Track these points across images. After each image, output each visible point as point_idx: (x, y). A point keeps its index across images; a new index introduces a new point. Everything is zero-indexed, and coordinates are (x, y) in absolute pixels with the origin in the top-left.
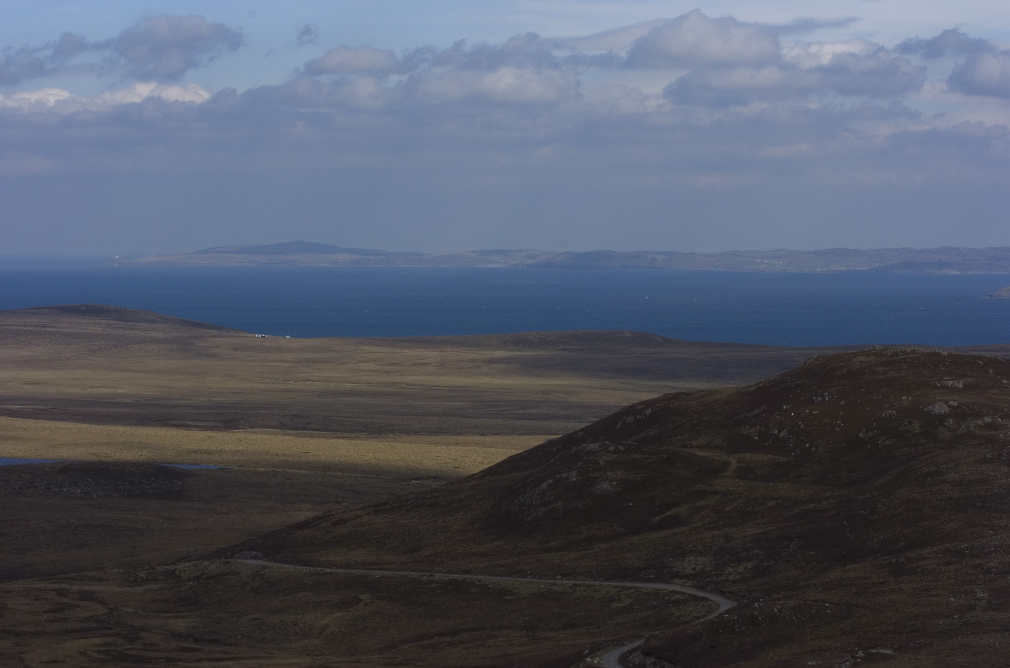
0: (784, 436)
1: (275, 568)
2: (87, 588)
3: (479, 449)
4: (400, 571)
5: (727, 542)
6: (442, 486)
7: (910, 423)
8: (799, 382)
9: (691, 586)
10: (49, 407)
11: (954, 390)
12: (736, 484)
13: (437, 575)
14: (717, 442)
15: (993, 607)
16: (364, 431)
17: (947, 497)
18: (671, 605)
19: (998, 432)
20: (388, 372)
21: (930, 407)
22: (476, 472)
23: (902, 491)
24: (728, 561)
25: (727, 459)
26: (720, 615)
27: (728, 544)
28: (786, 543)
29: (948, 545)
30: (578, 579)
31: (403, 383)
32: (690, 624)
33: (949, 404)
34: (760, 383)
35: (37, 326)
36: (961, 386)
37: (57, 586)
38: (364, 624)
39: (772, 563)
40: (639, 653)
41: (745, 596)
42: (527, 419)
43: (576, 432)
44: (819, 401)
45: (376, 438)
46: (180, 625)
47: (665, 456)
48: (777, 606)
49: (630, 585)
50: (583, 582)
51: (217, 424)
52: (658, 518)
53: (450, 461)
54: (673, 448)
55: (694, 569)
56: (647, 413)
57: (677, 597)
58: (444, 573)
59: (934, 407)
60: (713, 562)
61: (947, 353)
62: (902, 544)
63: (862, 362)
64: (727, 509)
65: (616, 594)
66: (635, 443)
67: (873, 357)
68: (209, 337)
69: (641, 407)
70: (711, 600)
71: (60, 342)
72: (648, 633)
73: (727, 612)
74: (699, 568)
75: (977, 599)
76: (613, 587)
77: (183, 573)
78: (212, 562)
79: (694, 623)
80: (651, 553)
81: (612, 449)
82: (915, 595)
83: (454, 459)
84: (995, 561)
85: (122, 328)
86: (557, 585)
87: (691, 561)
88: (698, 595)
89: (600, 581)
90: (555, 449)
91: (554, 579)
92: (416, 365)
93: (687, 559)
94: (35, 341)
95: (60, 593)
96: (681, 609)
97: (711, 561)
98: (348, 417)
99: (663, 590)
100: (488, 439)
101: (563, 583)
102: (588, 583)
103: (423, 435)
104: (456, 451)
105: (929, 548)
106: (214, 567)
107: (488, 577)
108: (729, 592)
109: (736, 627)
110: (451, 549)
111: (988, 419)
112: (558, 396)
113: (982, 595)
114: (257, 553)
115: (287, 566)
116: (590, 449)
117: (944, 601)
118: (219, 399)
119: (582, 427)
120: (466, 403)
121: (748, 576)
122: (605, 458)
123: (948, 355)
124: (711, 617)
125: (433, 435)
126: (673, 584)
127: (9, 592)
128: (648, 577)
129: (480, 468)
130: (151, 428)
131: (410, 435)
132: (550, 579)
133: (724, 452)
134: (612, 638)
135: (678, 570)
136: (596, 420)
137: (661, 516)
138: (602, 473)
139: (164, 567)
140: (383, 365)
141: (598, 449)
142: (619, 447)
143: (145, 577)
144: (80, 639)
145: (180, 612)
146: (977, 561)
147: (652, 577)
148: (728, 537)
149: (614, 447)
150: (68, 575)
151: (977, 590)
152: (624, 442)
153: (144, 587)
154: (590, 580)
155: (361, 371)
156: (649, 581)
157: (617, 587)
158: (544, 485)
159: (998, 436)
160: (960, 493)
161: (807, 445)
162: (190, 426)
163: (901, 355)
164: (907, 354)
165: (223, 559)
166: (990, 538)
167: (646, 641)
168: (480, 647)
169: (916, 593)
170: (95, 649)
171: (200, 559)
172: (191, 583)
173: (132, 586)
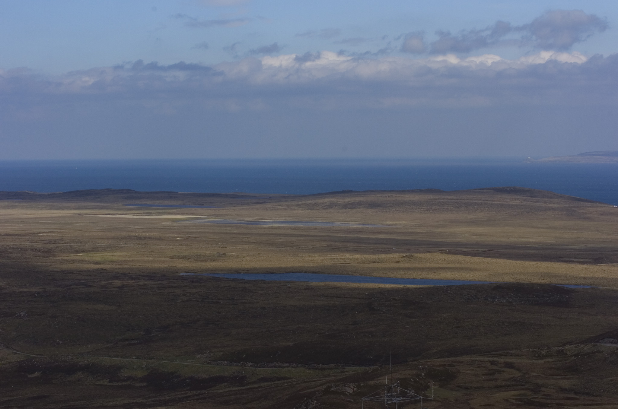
2: (509, 360)
10: (487, 250)
35: (480, 200)
37: (491, 359)
46: (566, 383)
51: (590, 260)
68: (585, 207)
71: (494, 210)
77: (568, 352)
78: (586, 345)
85: (532, 201)
94: (479, 209)
95: (493, 363)
106: (587, 348)
114: (614, 339)
118: (591, 245)
127: (462, 362)
130: (549, 263)
139: (557, 348)
143: (544, 354)
144: (505, 391)
145: (566, 376)
150: (498, 353)
153: (544, 360)
162: (574, 262)
165: (593, 344)
170: (514, 398)
171: (578, 343)
172: (573, 358)
173: (537, 360)
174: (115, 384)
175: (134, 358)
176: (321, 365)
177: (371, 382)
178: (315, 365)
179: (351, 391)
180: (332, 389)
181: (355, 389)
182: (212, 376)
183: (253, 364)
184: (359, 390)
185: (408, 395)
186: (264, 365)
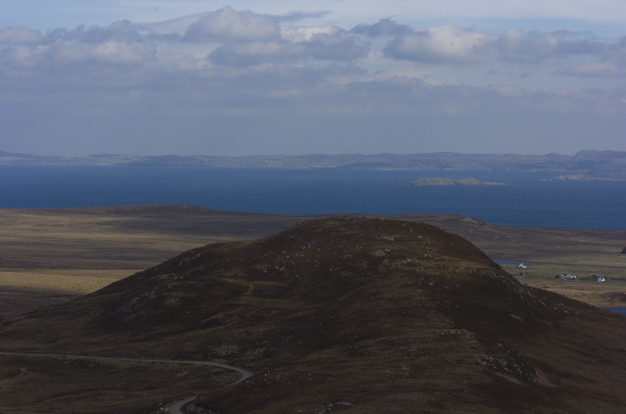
0: (283, 270)
3: (93, 278)
4: (45, 354)
5: (247, 336)
6: (71, 301)
7: (361, 262)
8: (292, 237)
9: (225, 363)
11: (388, 242)
12: (253, 300)
13: (68, 356)
14: (241, 274)
15: (413, 376)
16: (22, 267)
17: (384, 308)
18: (213, 375)
19: (415, 268)
20: (37, 230)
21: (373, 252)
22: (92, 292)
23: (356, 304)
24: (248, 348)
25: (247, 285)
26: (243, 381)
27: (248, 337)
28: (284, 337)
29: (384, 338)
30: (155, 359)
31: (47, 237)
32: (225, 386)
33: (385, 250)
34: (268, 237)
36: (393, 240)
38: (23, 386)
39: (275, 349)
40: (193, 404)
41: (258, 370)
42: (123, 260)
43: (154, 268)
44: (304, 249)
45: (30, 271)
47: (209, 283)
48: (278, 376)
49: (188, 362)
50: (158, 361)
52: (204, 321)
53: (76, 285)
54: (214, 278)
55: (227, 353)
56: (198, 256)
57: (216, 370)
58: (72, 355)
59: (376, 252)
60: (239, 348)
61: (384, 219)
62: (356, 337)
63: (331, 225)
64: (248, 315)
65: (179, 368)
66: (191, 275)
67: (338, 221)
69: (194, 252)
70: (238, 372)
72: (199, 392)
73: (248, 379)
74: (230, 352)
75: (402, 371)
76: (177, 364)
79: (227, 386)
80: (200, 343)
81: (176, 278)
82: (364, 368)
83: (78, 284)
84: (414, 348)
86: (143, 363)
87: (225, 348)
88: (229, 369)
89: (169, 360)
90: (141, 278)
91: (141, 359)
92: (55, 226)
93: (223, 346)
96: (219, 377)
97: (238, 347)
98: (13, 258)
99: (208, 365)
100: (100, 272)
101: (146, 361)
102: (162, 361)
103: (59, 269)
104: (80, 279)
105: (373, 340)
107: (99, 358)
108: (249, 367)
109: (253, 388)
110: (76, 340)
111: (409, 260)
112: (143, 245)
113: (406, 368)
116: (162, 278)
117: (382, 372)
119: (158, 264)
120: (86, 250)
121: (261, 357)
122: (171, 284)
123: (384, 220)
124: (238, 382)
125: (65, 269)
126: (214, 362)
128: (198, 357)
129: (94, 290)
131: (51, 269)
132: (138, 359)
133: (245, 280)
134: (176, 395)
135: (217, 353)
136: (166, 260)
137: (206, 320)
138: (170, 293)
140: (35, 226)
141: (168, 278)
142: (180, 277)
146: (403, 348)
147: (201, 357)
148: (248, 333)
149: (177, 277)
151: (403, 365)
152: (184, 274)
154: (162, 359)
155: (21, 229)
156: (199, 360)
157: (179, 364)
158: (134, 300)
159: (416, 270)
160: (392, 305)
161: (297, 276)
163: (355, 220)
164: (360, 219)
166: (411, 334)
167: (197, 397)
168: (95, 401)
169: (365, 367)
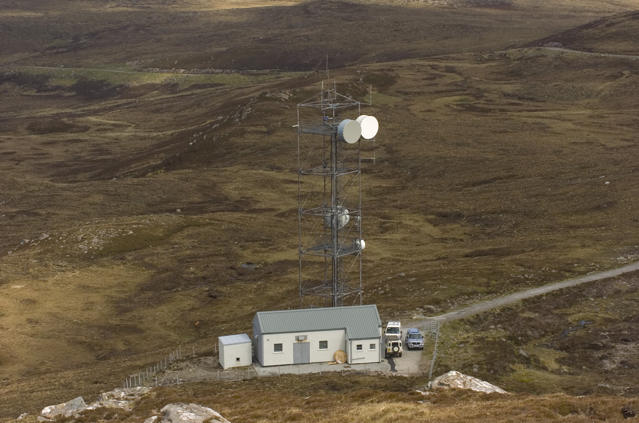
1: (570, 53)
2: (450, 65)
37: (431, 63)
38: (625, 89)
46: (509, 88)
77: (511, 56)
78: (530, 49)
95: (433, 67)
106: (531, 52)
114: (558, 43)
115: (577, 52)
127: (401, 67)
139: (499, 52)
143: (487, 58)
144: (446, 96)
145: (509, 80)
150: (438, 57)
153: (486, 65)
165: (536, 47)
170: (455, 103)
171: (522, 47)
172: (516, 62)
173: (479, 64)
174: (43, 94)
175: (62, 66)
176: (255, 71)
177: (307, 88)
178: (249, 71)
179: (287, 97)
180: (267, 96)
181: (291, 95)
182: (143, 84)
183: (185, 70)
184: (295, 97)
185: (346, 100)
186: (197, 71)
